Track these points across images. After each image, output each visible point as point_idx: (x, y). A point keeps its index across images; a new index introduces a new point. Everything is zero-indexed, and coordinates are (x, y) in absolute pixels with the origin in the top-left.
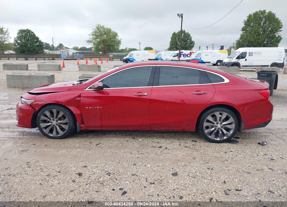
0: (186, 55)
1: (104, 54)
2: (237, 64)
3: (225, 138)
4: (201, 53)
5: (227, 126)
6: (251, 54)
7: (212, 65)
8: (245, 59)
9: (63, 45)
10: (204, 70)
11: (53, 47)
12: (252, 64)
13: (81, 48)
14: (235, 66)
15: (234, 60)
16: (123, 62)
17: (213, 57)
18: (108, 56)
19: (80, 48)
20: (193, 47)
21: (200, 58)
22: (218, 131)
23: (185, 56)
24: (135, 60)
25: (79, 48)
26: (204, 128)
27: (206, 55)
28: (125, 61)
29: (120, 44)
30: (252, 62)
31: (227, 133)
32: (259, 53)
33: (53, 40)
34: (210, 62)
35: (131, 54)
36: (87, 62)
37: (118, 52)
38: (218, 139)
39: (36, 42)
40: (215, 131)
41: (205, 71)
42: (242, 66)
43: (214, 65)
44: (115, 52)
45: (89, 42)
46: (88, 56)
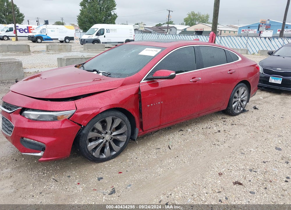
0: (23, 30)
2: (98, 41)
3: (242, 109)
4: (45, 28)
5: (244, 99)
6: (108, 31)
7: (59, 42)
8: (104, 35)
12: (110, 41)
14: (95, 43)
15: (94, 37)
17: (60, 33)
20: (23, 20)
21: (46, 34)
23: (21, 31)
27: (52, 31)
30: (110, 39)
31: (243, 104)
32: (115, 30)
34: (58, 39)
38: (238, 112)
42: (102, 42)
43: (62, 42)
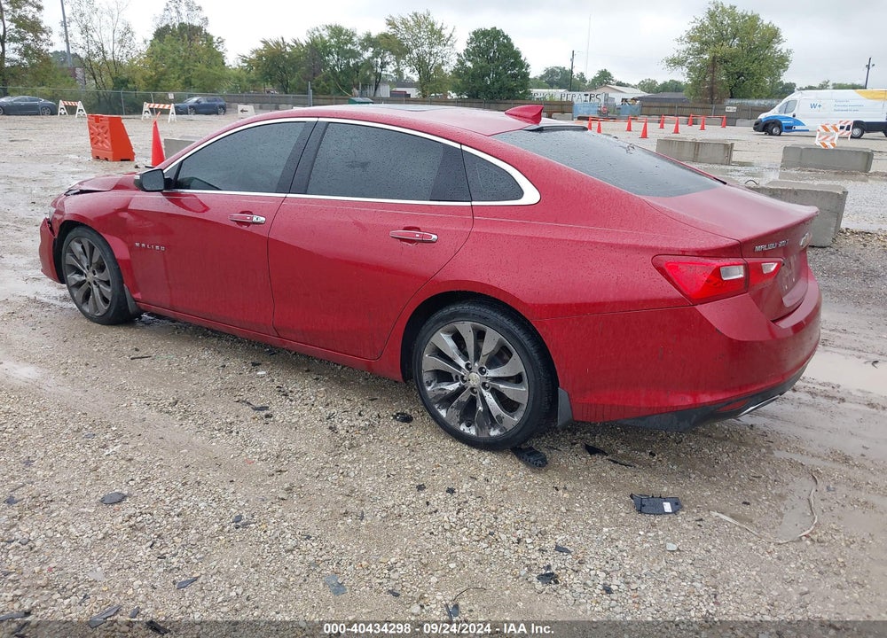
1: (706, 102)
3: (494, 433)
5: (501, 386)
9: (609, 74)
10: (458, 146)
11: (584, 80)
13: (665, 83)
16: (755, 129)
18: (719, 112)
19: (661, 85)
22: (473, 401)
24: (800, 123)
25: (660, 82)
26: (426, 377)
28: (761, 128)
29: (786, 67)
31: (503, 414)
33: (572, 60)
35: (787, 103)
36: (676, 131)
37: (767, 98)
38: (472, 431)
39: (513, 65)
40: (464, 397)
41: (464, 148)
44: (760, 97)
45: (676, 62)
46: (653, 110)
